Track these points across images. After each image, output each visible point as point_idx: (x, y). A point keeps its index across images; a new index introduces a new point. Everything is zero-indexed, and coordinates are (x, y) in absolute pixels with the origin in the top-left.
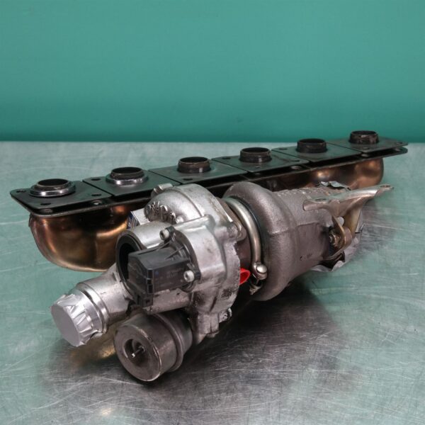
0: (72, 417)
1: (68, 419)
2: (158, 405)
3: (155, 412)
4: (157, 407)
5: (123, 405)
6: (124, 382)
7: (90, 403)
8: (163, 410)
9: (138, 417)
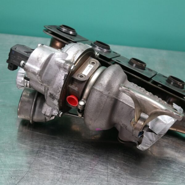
0: (15, 148)
1: (13, 148)
2: (61, 146)
3: (59, 149)
4: (61, 147)
5: (42, 144)
6: (43, 134)
7: (25, 142)
8: (64, 149)
9: (51, 151)
